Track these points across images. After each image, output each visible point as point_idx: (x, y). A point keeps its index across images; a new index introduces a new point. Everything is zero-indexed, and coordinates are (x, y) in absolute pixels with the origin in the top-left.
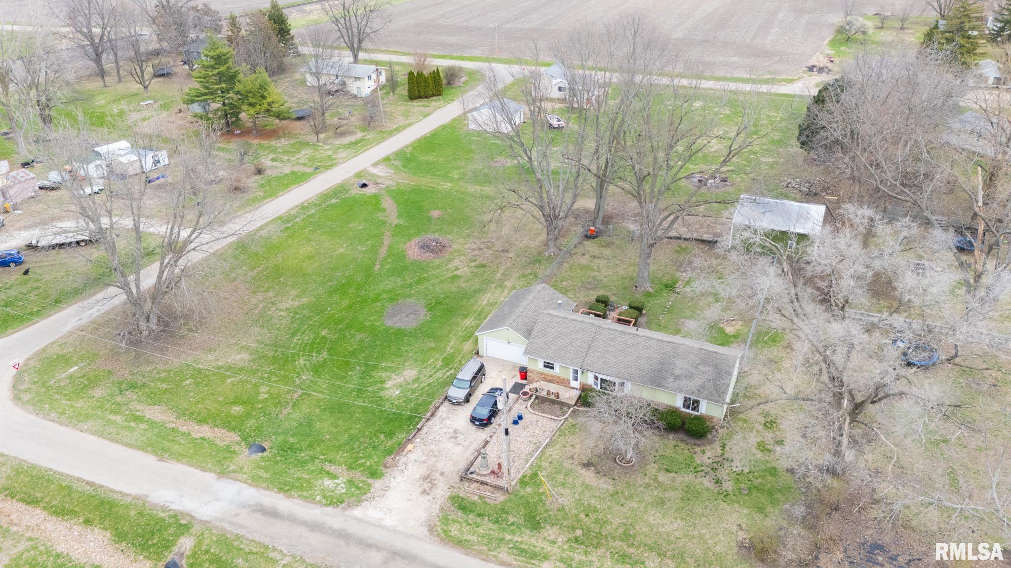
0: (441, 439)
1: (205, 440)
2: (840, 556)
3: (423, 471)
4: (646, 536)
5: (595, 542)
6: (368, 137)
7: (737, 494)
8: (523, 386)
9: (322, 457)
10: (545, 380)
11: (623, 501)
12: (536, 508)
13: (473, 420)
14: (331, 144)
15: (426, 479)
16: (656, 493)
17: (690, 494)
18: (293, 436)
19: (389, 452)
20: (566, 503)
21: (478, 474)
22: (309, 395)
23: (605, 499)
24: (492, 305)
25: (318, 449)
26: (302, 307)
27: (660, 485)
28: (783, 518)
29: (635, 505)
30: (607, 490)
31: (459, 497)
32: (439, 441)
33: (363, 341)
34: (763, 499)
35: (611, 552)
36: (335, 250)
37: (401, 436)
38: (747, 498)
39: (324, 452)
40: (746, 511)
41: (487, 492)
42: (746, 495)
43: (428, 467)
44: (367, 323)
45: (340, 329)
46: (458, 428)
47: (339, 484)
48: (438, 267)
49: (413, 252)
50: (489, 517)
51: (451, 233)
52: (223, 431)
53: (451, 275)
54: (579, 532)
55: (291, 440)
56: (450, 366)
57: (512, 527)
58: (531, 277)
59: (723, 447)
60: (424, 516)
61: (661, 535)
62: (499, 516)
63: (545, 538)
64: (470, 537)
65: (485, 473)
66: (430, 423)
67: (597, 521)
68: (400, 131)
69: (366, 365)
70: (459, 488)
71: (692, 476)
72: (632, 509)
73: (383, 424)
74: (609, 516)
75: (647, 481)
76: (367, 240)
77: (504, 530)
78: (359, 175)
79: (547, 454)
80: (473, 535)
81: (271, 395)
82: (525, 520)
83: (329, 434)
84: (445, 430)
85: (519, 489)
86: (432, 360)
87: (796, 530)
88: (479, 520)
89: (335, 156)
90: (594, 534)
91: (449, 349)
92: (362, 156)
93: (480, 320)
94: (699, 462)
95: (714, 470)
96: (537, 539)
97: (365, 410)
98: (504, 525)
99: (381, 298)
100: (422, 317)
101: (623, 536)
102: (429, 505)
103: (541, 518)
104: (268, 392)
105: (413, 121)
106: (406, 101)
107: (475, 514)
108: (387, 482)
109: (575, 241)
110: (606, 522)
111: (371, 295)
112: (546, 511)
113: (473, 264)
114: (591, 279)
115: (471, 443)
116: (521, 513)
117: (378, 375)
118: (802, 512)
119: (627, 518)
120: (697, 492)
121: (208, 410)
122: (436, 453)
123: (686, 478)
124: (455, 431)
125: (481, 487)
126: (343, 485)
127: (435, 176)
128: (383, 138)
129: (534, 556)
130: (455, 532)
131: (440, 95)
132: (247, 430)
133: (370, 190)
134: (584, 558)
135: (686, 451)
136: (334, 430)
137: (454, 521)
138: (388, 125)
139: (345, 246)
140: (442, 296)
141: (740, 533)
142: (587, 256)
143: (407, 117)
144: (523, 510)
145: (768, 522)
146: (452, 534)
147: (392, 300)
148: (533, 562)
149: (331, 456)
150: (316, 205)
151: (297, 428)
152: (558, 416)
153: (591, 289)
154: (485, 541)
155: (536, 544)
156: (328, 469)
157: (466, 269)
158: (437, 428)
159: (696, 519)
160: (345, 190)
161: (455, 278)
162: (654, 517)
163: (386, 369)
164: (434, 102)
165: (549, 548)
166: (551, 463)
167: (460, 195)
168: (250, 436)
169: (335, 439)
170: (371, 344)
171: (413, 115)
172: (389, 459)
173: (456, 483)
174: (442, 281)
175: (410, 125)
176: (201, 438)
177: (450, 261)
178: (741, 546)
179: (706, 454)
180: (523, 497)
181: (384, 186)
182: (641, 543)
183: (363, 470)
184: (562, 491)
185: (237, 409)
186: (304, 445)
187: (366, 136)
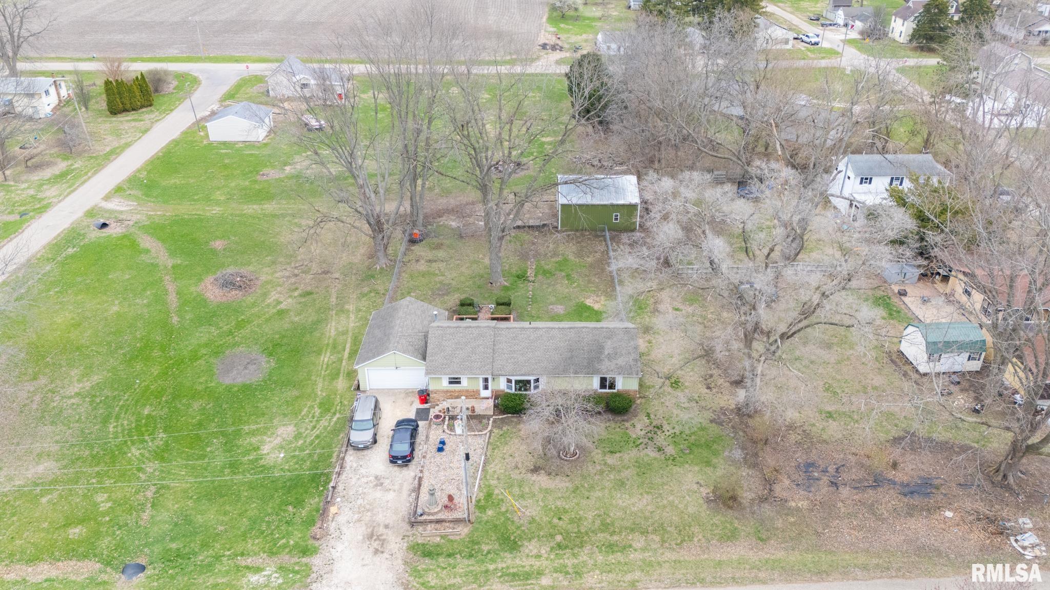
0: (365, 491)
1: (54, 580)
2: (787, 482)
3: (361, 531)
4: (623, 519)
5: (578, 541)
6: (76, 166)
7: (681, 455)
8: (428, 410)
9: (228, 553)
10: (452, 397)
11: (587, 494)
12: (507, 529)
13: (394, 460)
14: (26, 181)
15: (371, 538)
16: (612, 477)
17: (643, 468)
18: (173, 540)
19: (310, 522)
20: (534, 514)
21: (429, 514)
22: (168, 488)
23: (569, 498)
24: (343, 334)
25: (218, 546)
26: (99, 386)
27: (612, 468)
28: (730, 465)
29: (600, 494)
30: (567, 488)
31: (418, 544)
32: (364, 493)
33: (204, 409)
34: (705, 453)
35: (597, 547)
36: (106, 311)
37: (314, 501)
38: (692, 456)
39: (228, 546)
40: (697, 468)
41: (447, 529)
42: (690, 453)
43: (366, 524)
44: (200, 388)
45: (167, 402)
46: (379, 474)
47: (271, 575)
48: (254, 305)
49: (213, 293)
50: (461, 554)
51: (249, 264)
52: (72, 563)
53: (275, 311)
54: (559, 538)
55: (174, 546)
56: (332, 411)
57: (489, 556)
58: (372, 294)
59: (648, 415)
60: (390, 577)
61: (635, 514)
62: (471, 549)
63: (528, 556)
64: (453, 581)
65: (436, 510)
66: (343, 477)
67: (572, 521)
68: (119, 154)
69: (223, 434)
70: (413, 535)
71: (635, 451)
72: (599, 498)
73: (284, 495)
74: (581, 513)
75: (599, 468)
76: (144, 290)
77: (483, 562)
78: (90, 213)
79: (490, 471)
80: (455, 577)
81: (115, 502)
82: (500, 545)
83: (221, 525)
84: (364, 480)
85: (480, 515)
86: (306, 410)
87: (745, 472)
88: (451, 561)
89: (40, 195)
90: (575, 535)
91: (319, 393)
92: (81, 190)
93: (339, 352)
94: (634, 436)
95: (651, 439)
96: (521, 559)
97: (251, 486)
98: (480, 557)
99: (200, 354)
100: (264, 365)
101: (602, 527)
102: (389, 563)
103: (515, 537)
104: (109, 499)
105: (129, 140)
106: (107, 116)
107: (443, 556)
108: (327, 554)
109: (402, 248)
110: (580, 519)
111: (185, 353)
112: (518, 528)
113: (296, 294)
114: (439, 285)
115: (401, 485)
116: (493, 539)
117: (246, 442)
118: (741, 455)
119: (598, 509)
120: (648, 464)
121: (33, 544)
122: (368, 507)
123: (630, 455)
124: (376, 477)
125: (438, 526)
126: (277, 575)
127: (194, 200)
128: (99, 165)
129: (527, 576)
130: (434, 581)
131: (151, 105)
132: (105, 552)
133: (114, 230)
134: (576, 561)
135: (618, 430)
136: (226, 519)
137: (426, 571)
138: (98, 148)
139: (117, 302)
140: (277, 336)
141: (702, 489)
142: (423, 262)
143: (117, 136)
144: (493, 535)
145: (719, 472)
146: (432, 584)
147: (216, 354)
148: (529, 582)
149: (239, 548)
150: (48, 259)
151: (172, 530)
152: (481, 431)
153: (444, 295)
154: (471, 579)
155: (523, 564)
156: (244, 564)
157: (290, 300)
158: (354, 480)
159: (659, 490)
160: (79, 234)
161: (281, 313)
162: (622, 500)
163: (253, 433)
164: (146, 115)
165: (538, 564)
166: (498, 479)
167: (237, 218)
168: (113, 557)
169: (233, 527)
170: (218, 409)
171: (127, 133)
172: (315, 530)
173: (407, 531)
174: (268, 320)
175: (128, 145)
176: (46, 580)
177: (265, 295)
178: (708, 501)
179: (638, 426)
180: (487, 522)
181: (131, 223)
182: (621, 529)
183: (290, 551)
184: (524, 503)
185: (75, 532)
186: (195, 546)
187: (72, 165)
